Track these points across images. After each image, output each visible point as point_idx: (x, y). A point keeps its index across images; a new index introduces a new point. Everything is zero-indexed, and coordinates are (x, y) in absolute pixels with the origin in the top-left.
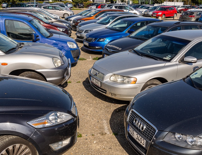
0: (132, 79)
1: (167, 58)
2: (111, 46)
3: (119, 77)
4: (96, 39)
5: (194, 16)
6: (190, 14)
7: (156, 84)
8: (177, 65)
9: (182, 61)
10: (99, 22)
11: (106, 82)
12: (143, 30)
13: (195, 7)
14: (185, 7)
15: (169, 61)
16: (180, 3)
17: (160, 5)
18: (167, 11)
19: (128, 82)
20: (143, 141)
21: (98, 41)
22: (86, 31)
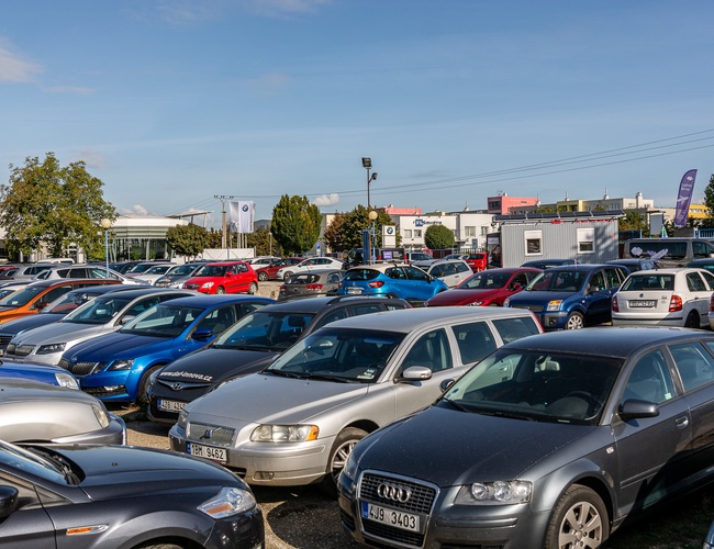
0: (305, 431)
1: (368, 375)
2: (177, 374)
3: (275, 428)
4: (103, 363)
5: (321, 286)
6: (308, 281)
7: (359, 438)
8: (391, 388)
9: (400, 378)
10: (71, 318)
11: (241, 446)
12: (245, 327)
13: (299, 261)
14: (267, 263)
15: (374, 381)
16: (243, 250)
17: (192, 259)
18: (228, 276)
19: (298, 438)
20: (411, 521)
21: (112, 369)
22: (43, 347)
